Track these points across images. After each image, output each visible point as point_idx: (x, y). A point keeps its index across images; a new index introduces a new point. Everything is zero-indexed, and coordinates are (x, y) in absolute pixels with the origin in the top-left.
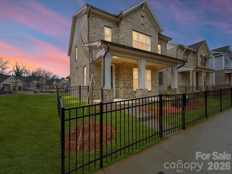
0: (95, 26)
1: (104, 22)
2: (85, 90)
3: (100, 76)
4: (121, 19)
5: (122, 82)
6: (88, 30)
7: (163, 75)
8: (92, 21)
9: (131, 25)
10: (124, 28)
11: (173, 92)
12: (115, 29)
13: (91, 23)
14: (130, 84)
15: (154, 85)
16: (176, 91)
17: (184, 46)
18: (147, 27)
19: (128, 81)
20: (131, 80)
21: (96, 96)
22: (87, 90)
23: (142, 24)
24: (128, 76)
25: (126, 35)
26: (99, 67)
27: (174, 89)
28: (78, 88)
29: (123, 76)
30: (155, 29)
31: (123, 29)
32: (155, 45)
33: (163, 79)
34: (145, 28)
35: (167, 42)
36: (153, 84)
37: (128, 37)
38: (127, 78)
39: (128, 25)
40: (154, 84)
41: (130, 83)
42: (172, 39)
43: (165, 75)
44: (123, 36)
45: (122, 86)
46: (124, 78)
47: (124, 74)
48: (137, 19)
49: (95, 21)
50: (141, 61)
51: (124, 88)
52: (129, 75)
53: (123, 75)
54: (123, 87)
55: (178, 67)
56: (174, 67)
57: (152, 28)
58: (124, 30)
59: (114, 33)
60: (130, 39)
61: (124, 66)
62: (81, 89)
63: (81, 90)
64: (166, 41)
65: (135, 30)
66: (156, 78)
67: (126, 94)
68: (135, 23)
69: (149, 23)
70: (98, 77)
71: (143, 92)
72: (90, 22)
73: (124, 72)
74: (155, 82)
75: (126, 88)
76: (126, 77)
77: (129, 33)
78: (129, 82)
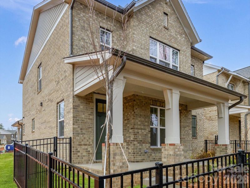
0: (84, 26)
1: (100, 19)
2: (65, 145)
3: (91, 119)
4: (130, 16)
5: (131, 131)
6: (72, 33)
7: (197, 121)
8: (79, 16)
9: (148, 29)
10: (136, 33)
11: (221, 151)
12: (117, 34)
13: (77, 20)
14: (146, 135)
15: (185, 139)
16: (226, 148)
17: (229, 71)
18: (173, 34)
19: (142, 129)
20: (146, 127)
21: (84, 156)
22: (68, 145)
23: (165, 27)
24: (141, 121)
25: (139, 46)
26: (89, 102)
27: (223, 145)
28: (53, 141)
29: (133, 121)
30: (186, 39)
31: (134, 34)
32: (185, 66)
33: (198, 127)
34: (171, 36)
35: (203, 62)
36: (182, 136)
37: (141, 49)
38: (140, 125)
39: (142, 27)
40: (184, 137)
41: (145, 133)
42: (211, 57)
43: (200, 120)
44: (134, 48)
45: (132, 139)
46: (135, 124)
47: (134, 116)
48: (157, 18)
49: (84, 16)
50: (172, 93)
51: (135, 143)
52: (143, 119)
53: (134, 119)
54: (134, 141)
55: (230, 105)
56: (224, 106)
57: (181, 34)
58: (134, 36)
59: (116, 42)
60: (145, 54)
61: (135, 103)
62: (57, 143)
63: (58, 145)
64: (201, 60)
65: (154, 37)
66: (188, 126)
67: (138, 153)
68: (153, 24)
69: (176, 27)
70: (89, 121)
71: (177, 150)
72: (75, 19)
73: (135, 112)
74: (186, 132)
75: (138, 143)
76: (139, 123)
77: (143, 42)
78: (143, 131)
